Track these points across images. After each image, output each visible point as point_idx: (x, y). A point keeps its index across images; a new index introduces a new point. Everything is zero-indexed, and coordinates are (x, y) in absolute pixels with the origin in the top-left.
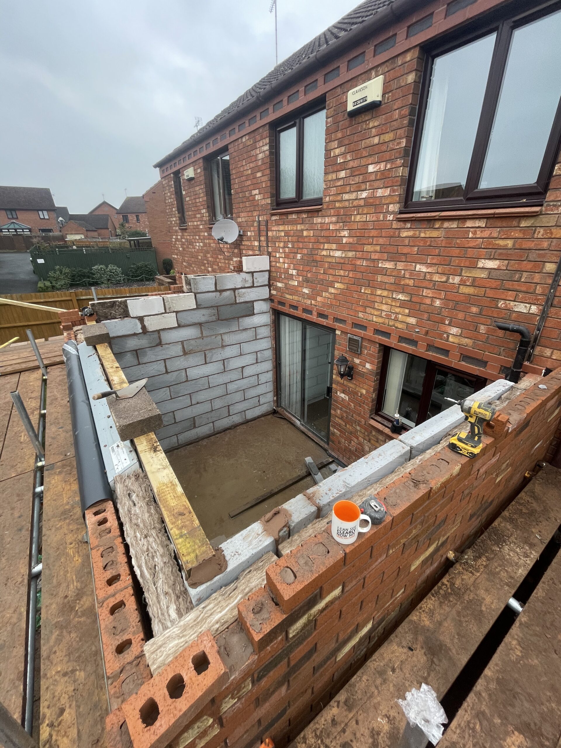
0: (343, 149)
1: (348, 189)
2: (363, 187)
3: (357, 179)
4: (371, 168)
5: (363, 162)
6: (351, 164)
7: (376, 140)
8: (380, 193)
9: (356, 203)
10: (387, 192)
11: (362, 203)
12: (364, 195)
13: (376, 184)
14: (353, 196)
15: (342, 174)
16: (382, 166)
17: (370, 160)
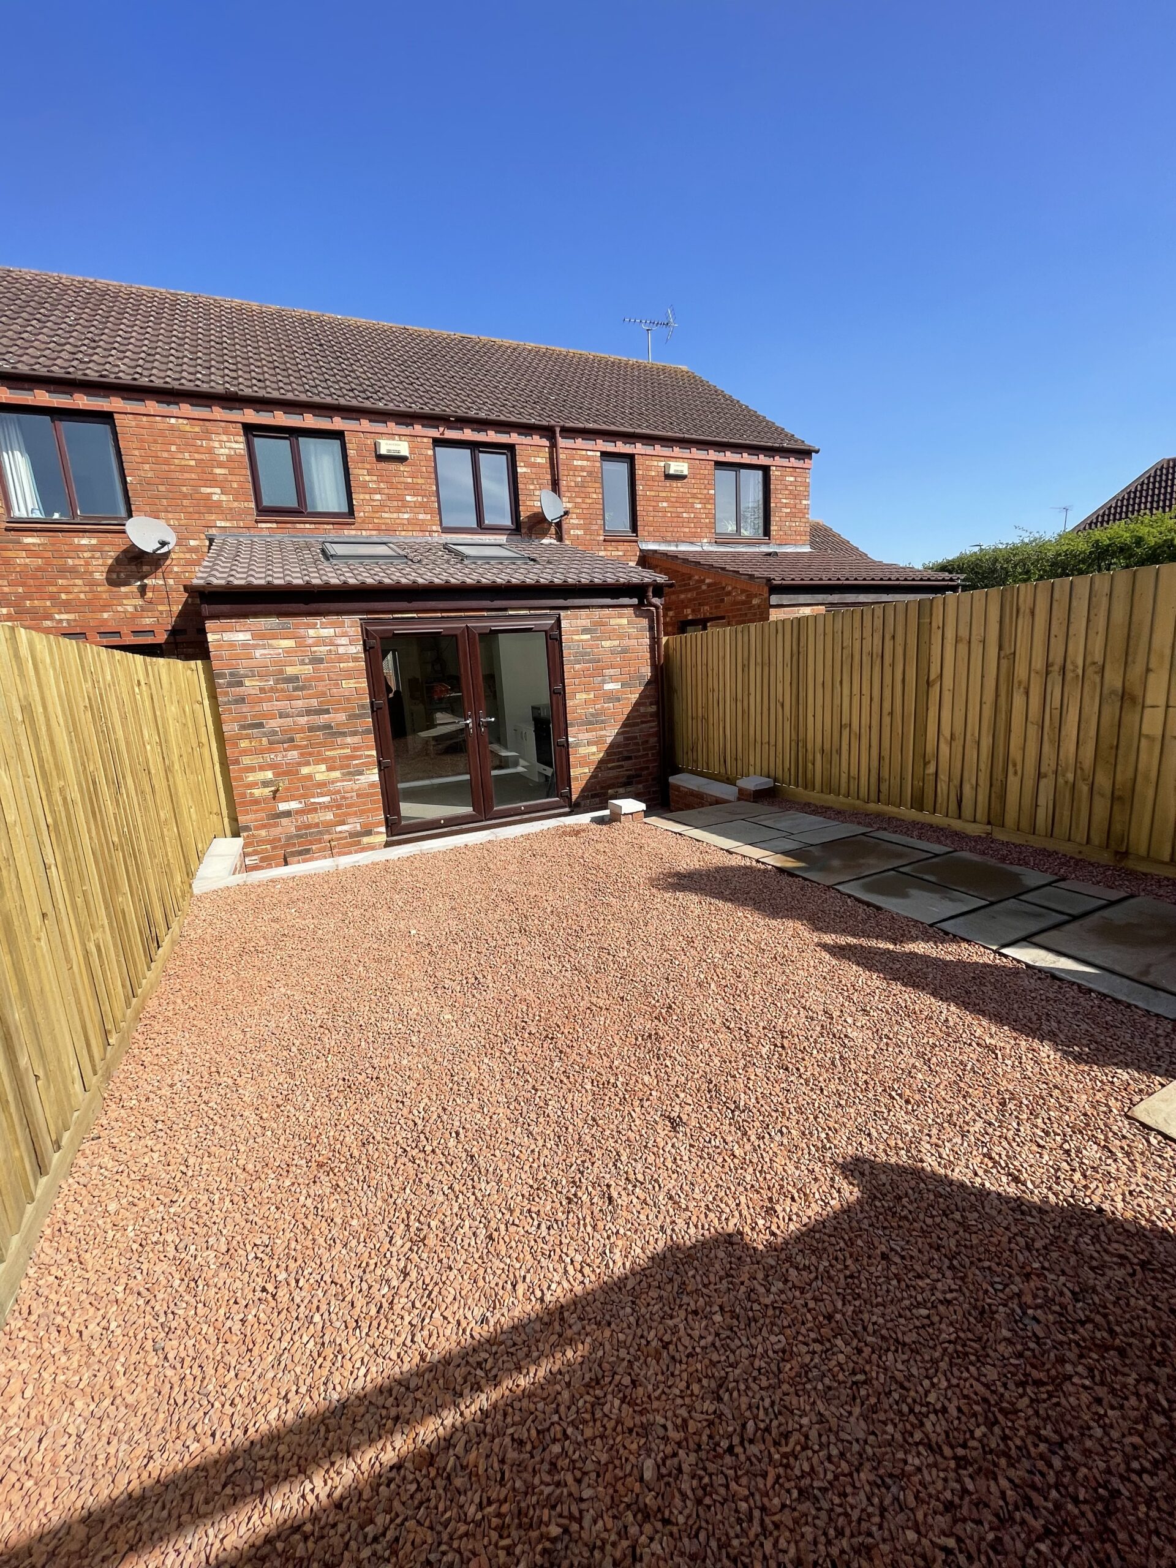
0: (375, 478)
1: (387, 509)
2: (403, 510)
3: (395, 504)
4: (408, 498)
5: (399, 492)
6: (386, 491)
7: (410, 480)
8: (421, 516)
9: (398, 521)
10: (429, 517)
11: (406, 522)
12: (406, 516)
13: (416, 510)
14: (395, 515)
15: (378, 497)
16: (420, 499)
17: (406, 492)
